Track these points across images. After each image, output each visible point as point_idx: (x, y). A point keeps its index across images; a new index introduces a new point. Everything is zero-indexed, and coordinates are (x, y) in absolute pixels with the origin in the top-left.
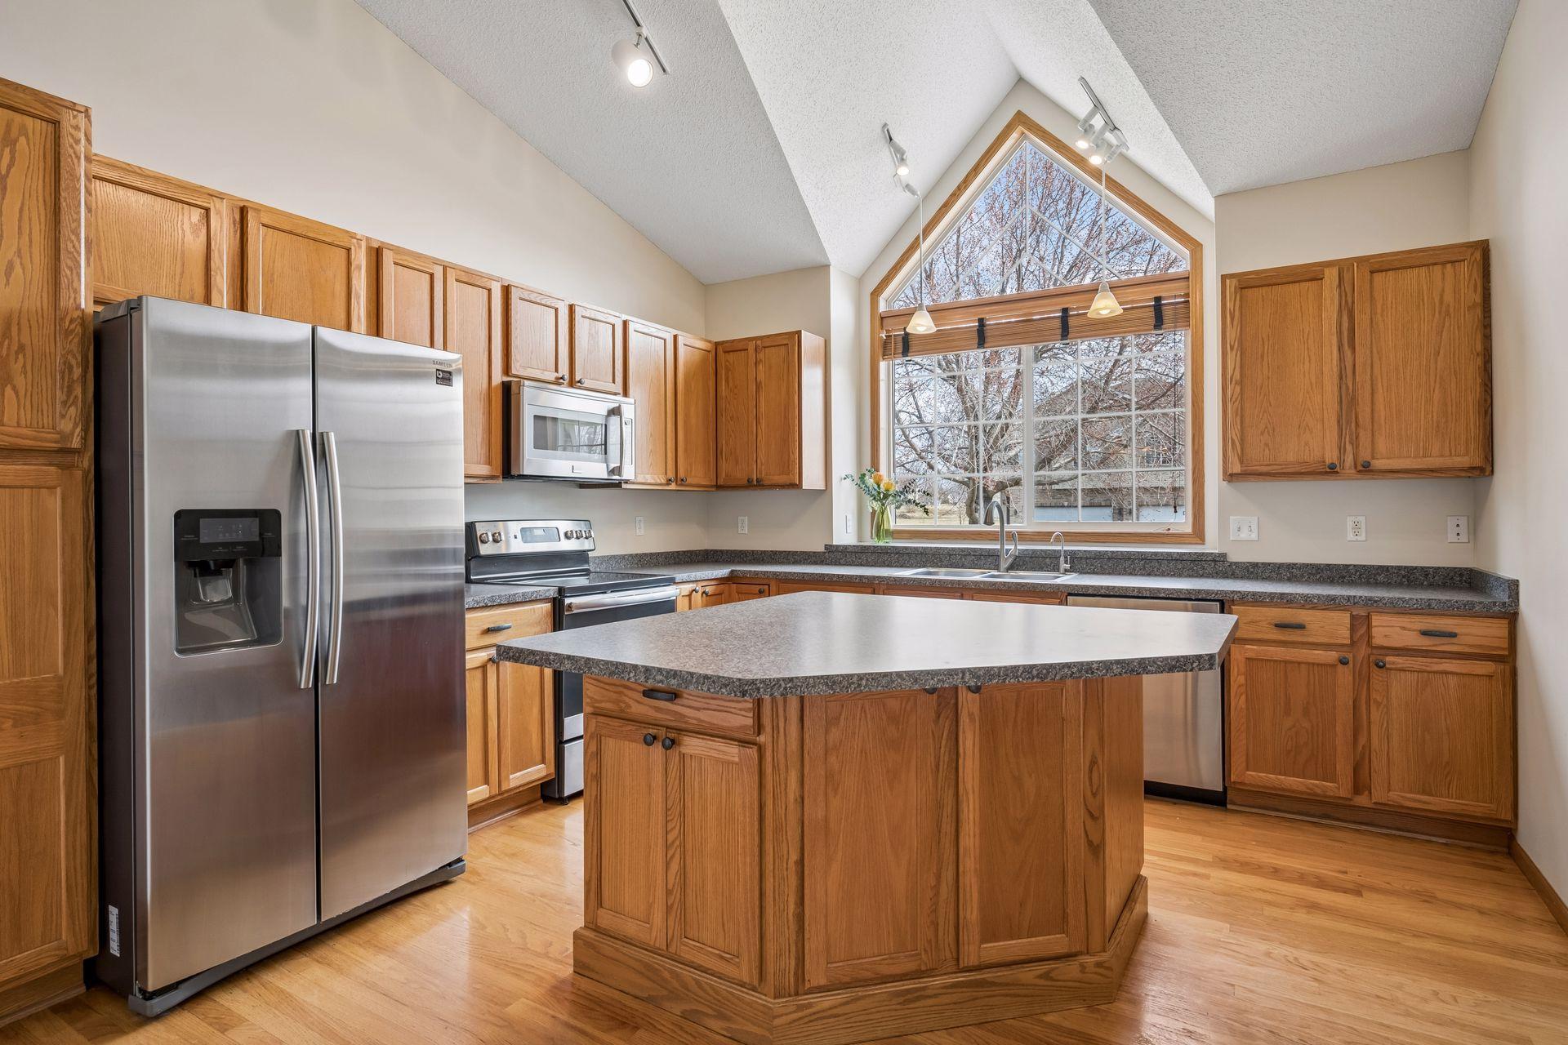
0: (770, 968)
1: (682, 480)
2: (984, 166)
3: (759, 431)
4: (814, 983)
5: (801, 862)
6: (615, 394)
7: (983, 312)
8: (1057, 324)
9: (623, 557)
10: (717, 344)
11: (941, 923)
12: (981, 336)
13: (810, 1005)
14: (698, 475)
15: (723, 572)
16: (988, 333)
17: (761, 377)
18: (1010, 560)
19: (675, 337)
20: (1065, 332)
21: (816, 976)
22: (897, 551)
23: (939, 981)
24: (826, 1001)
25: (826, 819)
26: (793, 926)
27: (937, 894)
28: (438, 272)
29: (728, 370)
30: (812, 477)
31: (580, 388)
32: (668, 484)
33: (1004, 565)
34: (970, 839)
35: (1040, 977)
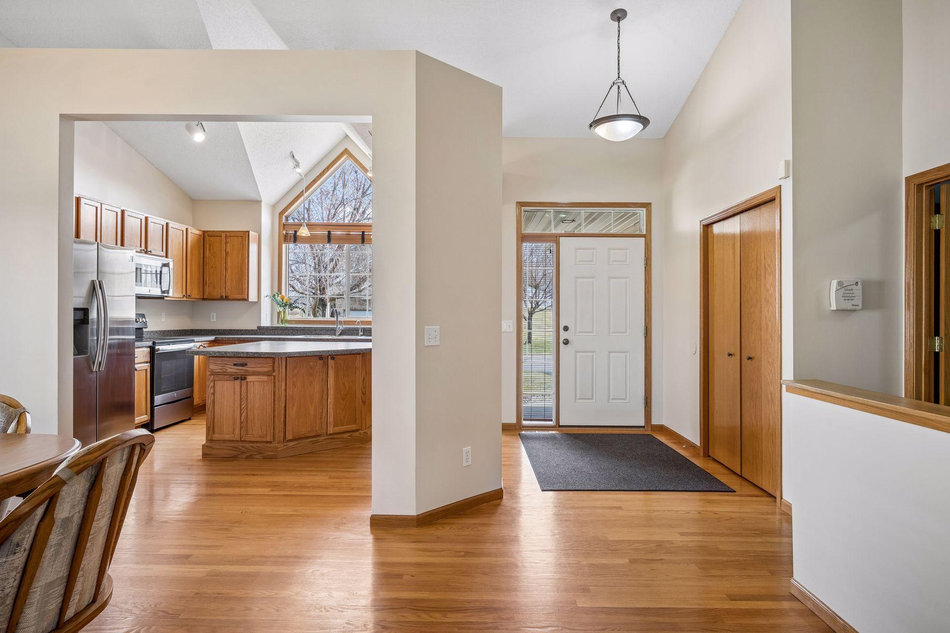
0: (276, 436)
1: (189, 296)
2: (332, 167)
3: (227, 274)
4: (289, 439)
5: (285, 407)
6: (162, 256)
7: (329, 229)
8: (360, 237)
9: (156, 332)
10: (204, 232)
11: (323, 422)
12: (329, 238)
13: (287, 445)
14: (195, 294)
15: (212, 338)
16: (332, 237)
17: (229, 249)
18: (340, 331)
19: (187, 229)
20: (363, 241)
21: (289, 436)
22: (292, 329)
23: (322, 438)
24: (292, 444)
25: (293, 394)
26: (283, 425)
27: (322, 415)
28: (99, 205)
29: (210, 245)
30: (253, 297)
31: (149, 254)
32: (183, 298)
33: (338, 333)
34: (331, 400)
35: (349, 436)
